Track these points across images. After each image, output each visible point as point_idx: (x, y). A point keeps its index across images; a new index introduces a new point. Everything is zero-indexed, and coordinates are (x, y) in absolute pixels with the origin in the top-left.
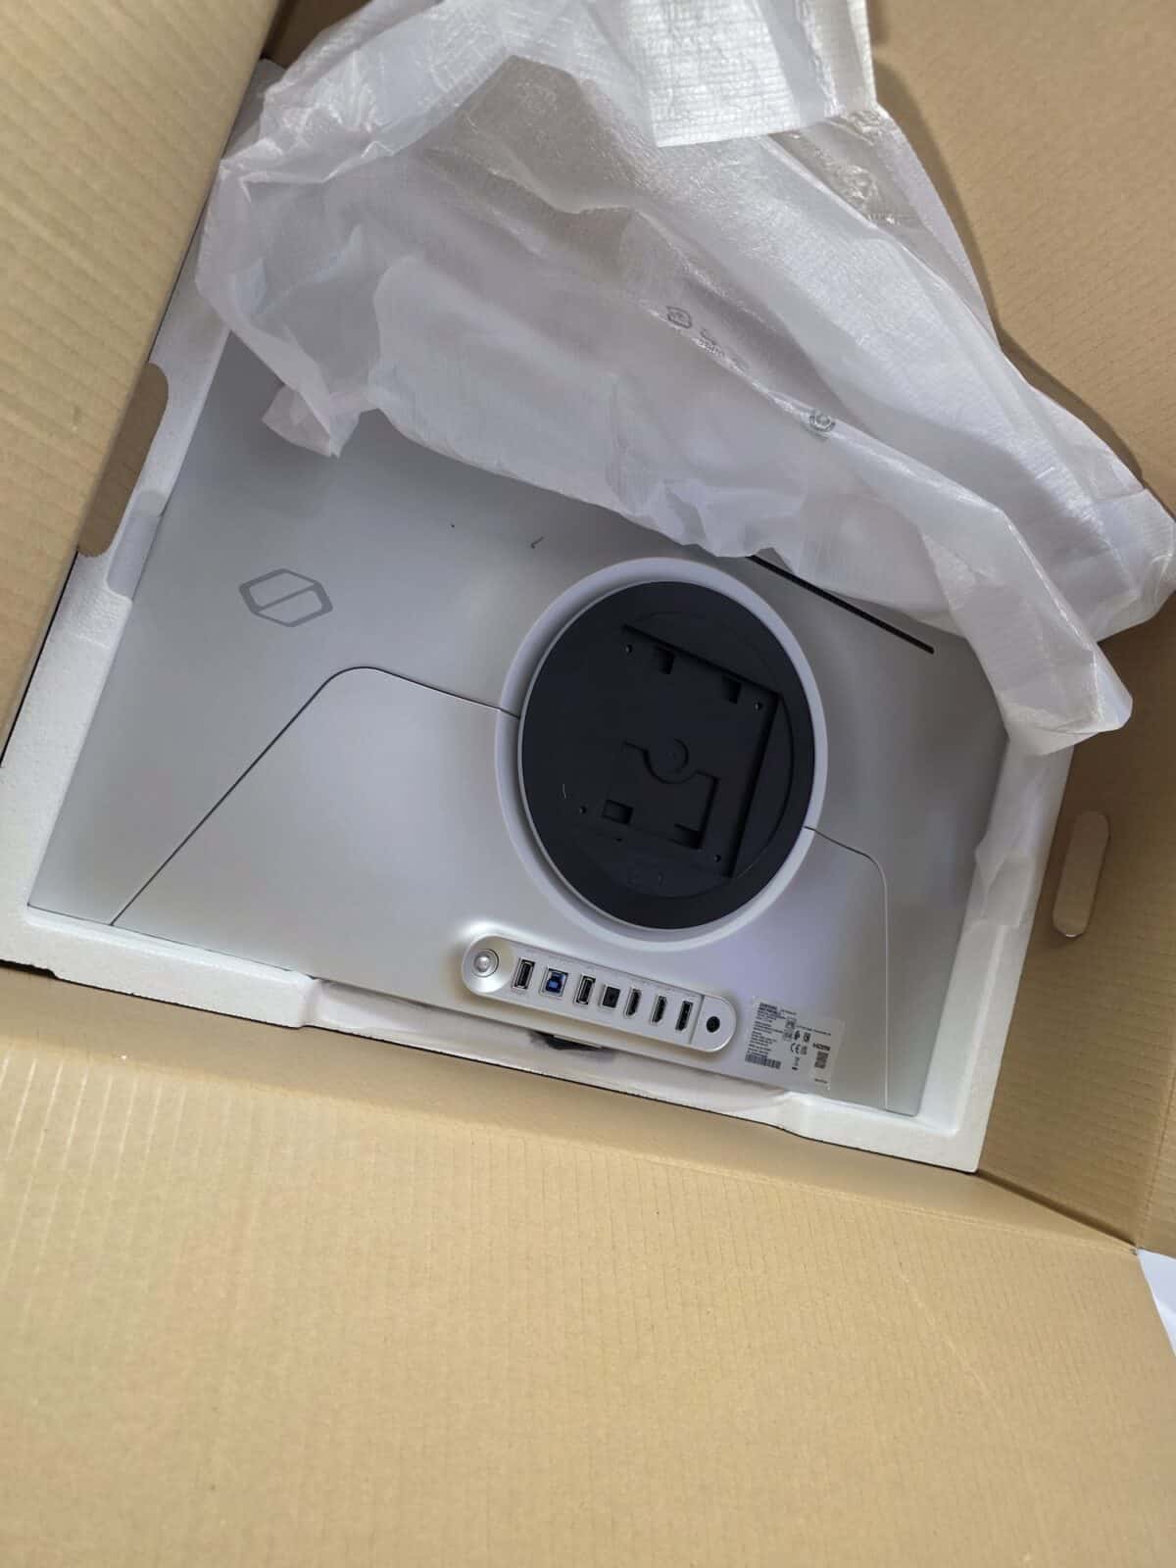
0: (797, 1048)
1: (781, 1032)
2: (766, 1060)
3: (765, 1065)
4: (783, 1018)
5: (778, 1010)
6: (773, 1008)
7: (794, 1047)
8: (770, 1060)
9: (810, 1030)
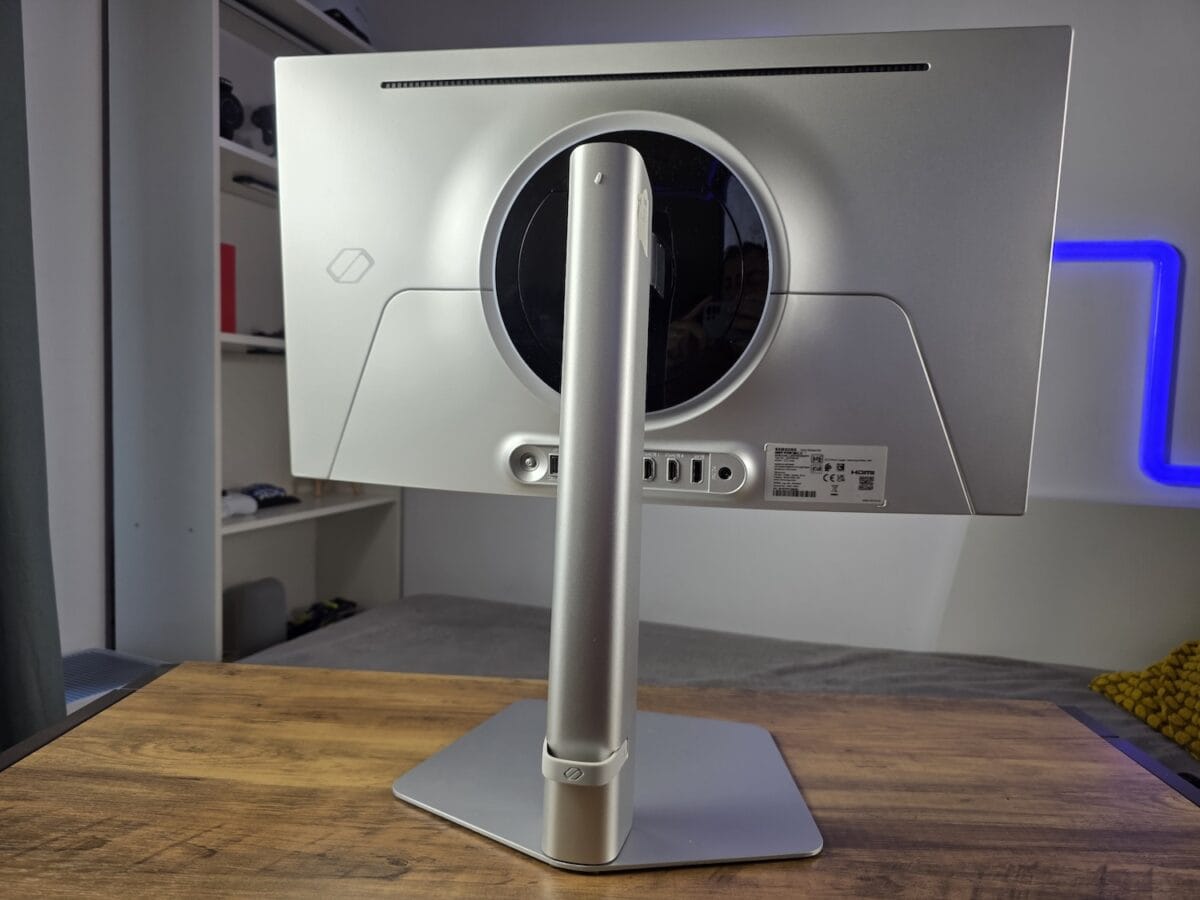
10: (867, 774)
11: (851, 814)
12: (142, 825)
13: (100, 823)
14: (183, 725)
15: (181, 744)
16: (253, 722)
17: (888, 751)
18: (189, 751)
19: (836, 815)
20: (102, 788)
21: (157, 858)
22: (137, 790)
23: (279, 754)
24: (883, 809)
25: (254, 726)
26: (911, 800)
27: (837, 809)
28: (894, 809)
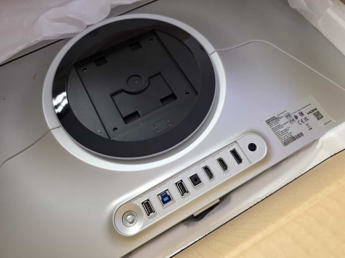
0: (302, 121)
1: (287, 122)
2: (294, 137)
3: (295, 140)
4: (282, 117)
5: (276, 116)
6: (273, 118)
7: (300, 122)
8: (296, 136)
9: (300, 110)
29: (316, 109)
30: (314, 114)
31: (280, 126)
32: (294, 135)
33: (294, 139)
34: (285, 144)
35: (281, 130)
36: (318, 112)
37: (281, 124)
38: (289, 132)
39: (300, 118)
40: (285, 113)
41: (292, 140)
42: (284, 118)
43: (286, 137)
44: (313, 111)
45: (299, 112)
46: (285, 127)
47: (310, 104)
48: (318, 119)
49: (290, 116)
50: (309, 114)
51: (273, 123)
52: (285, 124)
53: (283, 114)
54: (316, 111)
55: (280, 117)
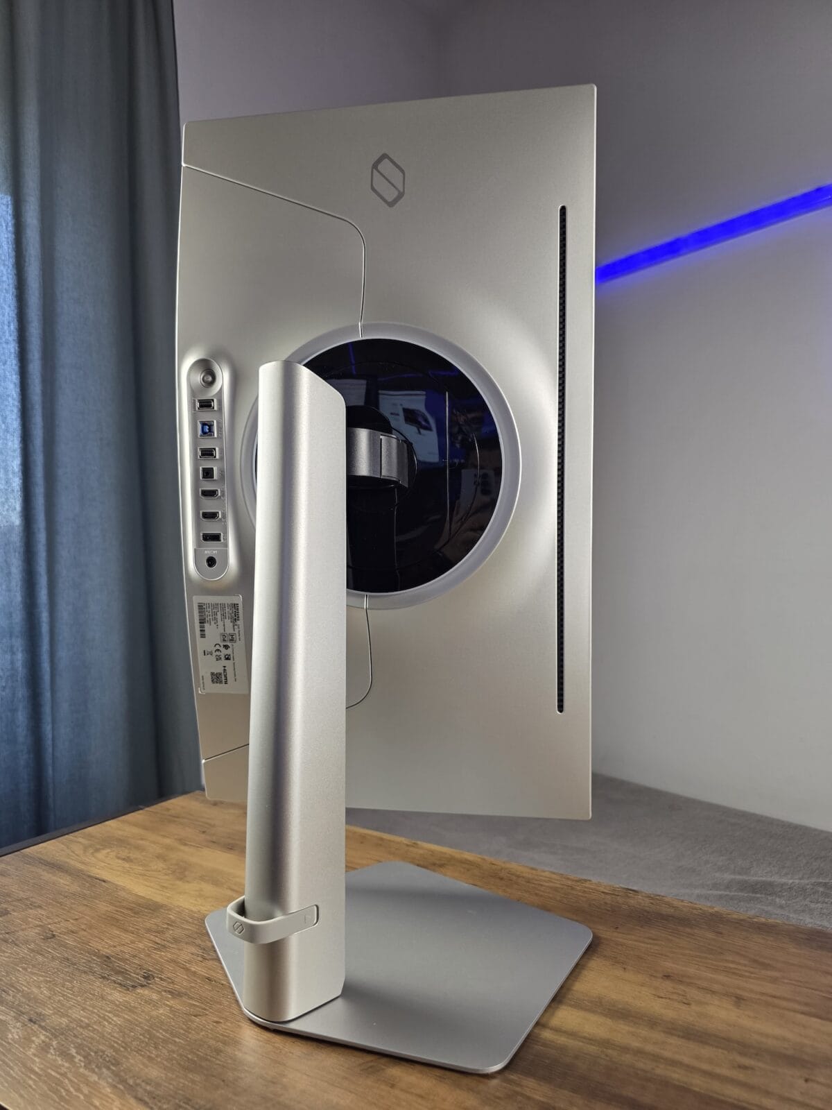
0: (218, 650)
1: (225, 630)
2: (204, 623)
4: (234, 629)
8: (204, 627)
10: (657, 1007)
11: (581, 1044)
12: (40, 907)
13: (19, 900)
14: (142, 839)
15: (124, 853)
16: (185, 845)
17: (716, 987)
18: (124, 859)
19: (562, 1040)
20: (47, 876)
21: (20, 933)
22: (63, 881)
23: (174, 872)
24: (625, 1049)
25: (182, 848)
26: (675, 1048)
27: (572, 1034)
28: (639, 1052)
29: (226, 683)
30: (220, 674)
31: (223, 616)
32: (206, 625)
33: (202, 622)
34: (201, 607)
35: (219, 614)
36: (221, 682)
37: (226, 620)
38: (213, 623)
39: (224, 652)
40: (238, 637)
41: (202, 618)
42: (232, 632)
43: (208, 613)
44: (226, 676)
45: (232, 657)
46: (220, 623)
47: (236, 680)
48: (212, 674)
49: (231, 640)
50: (223, 668)
51: (231, 612)
52: (224, 625)
53: (237, 635)
54: (224, 680)
55: (236, 627)
